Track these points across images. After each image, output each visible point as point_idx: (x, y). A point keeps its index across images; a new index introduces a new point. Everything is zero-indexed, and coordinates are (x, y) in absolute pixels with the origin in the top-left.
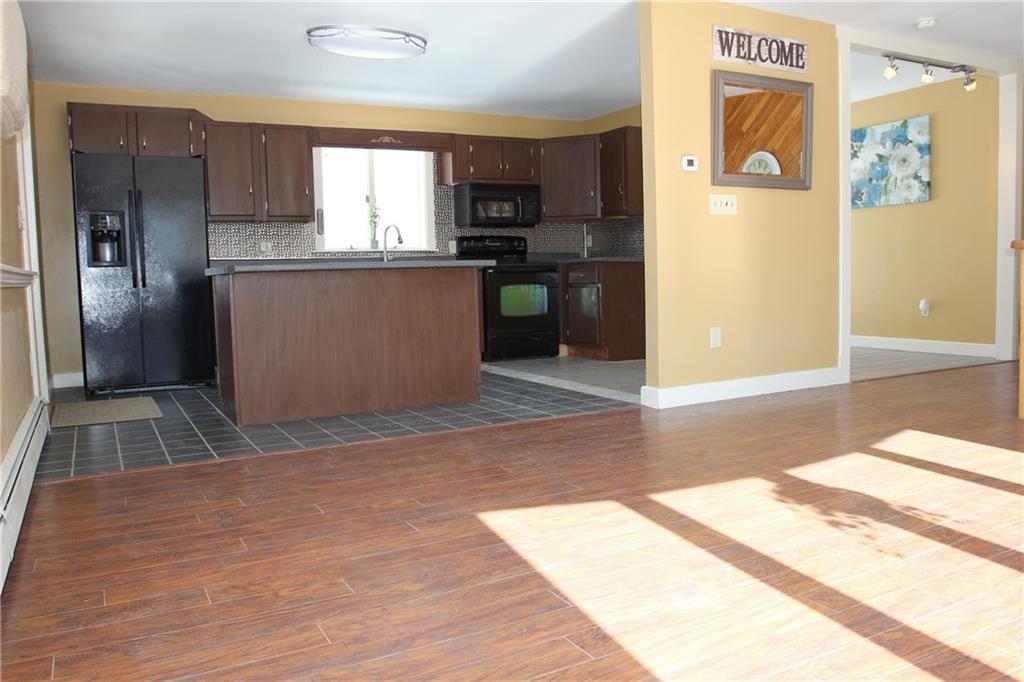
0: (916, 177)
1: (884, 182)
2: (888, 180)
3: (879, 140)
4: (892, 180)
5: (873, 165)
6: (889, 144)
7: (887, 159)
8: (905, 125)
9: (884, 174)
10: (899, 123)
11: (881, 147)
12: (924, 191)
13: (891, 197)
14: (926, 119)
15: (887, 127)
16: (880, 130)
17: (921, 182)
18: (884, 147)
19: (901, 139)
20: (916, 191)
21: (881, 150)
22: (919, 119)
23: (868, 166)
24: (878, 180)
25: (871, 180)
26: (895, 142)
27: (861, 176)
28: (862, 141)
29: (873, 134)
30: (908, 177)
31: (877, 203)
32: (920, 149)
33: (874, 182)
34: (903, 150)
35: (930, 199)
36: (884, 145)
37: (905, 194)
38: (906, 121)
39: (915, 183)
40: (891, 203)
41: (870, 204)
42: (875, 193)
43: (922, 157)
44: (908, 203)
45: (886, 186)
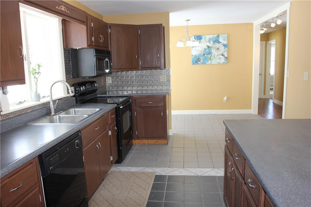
0: (223, 55)
1: (210, 56)
2: (211, 55)
3: (207, 40)
4: (213, 55)
5: (205, 49)
6: (212, 42)
7: (211, 48)
8: (218, 36)
9: (210, 53)
10: (216, 36)
11: (209, 43)
12: (226, 60)
13: (212, 61)
14: (226, 35)
15: (211, 36)
16: (208, 37)
17: (225, 57)
18: (210, 43)
19: (217, 41)
20: (223, 60)
21: (209, 45)
22: (224, 35)
23: (203, 50)
24: (207, 55)
25: (204, 55)
26: (214, 42)
27: (200, 53)
28: (200, 40)
29: (205, 37)
30: (220, 55)
31: (207, 63)
32: (224, 45)
33: (206, 55)
34: (217, 45)
35: (228, 63)
36: (210, 42)
37: (218, 61)
38: (219, 35)
39: (222, 57)
40: (213, 64)
41: (204, 63)
42: (206, 60)
43: (225, 49)
44: (219, 64)
45: (211, 57)
